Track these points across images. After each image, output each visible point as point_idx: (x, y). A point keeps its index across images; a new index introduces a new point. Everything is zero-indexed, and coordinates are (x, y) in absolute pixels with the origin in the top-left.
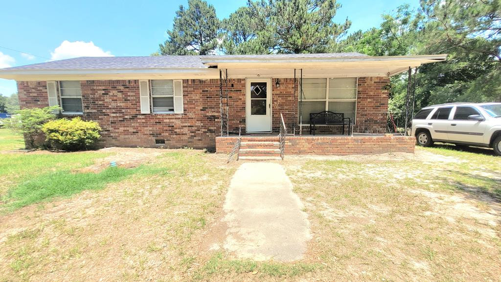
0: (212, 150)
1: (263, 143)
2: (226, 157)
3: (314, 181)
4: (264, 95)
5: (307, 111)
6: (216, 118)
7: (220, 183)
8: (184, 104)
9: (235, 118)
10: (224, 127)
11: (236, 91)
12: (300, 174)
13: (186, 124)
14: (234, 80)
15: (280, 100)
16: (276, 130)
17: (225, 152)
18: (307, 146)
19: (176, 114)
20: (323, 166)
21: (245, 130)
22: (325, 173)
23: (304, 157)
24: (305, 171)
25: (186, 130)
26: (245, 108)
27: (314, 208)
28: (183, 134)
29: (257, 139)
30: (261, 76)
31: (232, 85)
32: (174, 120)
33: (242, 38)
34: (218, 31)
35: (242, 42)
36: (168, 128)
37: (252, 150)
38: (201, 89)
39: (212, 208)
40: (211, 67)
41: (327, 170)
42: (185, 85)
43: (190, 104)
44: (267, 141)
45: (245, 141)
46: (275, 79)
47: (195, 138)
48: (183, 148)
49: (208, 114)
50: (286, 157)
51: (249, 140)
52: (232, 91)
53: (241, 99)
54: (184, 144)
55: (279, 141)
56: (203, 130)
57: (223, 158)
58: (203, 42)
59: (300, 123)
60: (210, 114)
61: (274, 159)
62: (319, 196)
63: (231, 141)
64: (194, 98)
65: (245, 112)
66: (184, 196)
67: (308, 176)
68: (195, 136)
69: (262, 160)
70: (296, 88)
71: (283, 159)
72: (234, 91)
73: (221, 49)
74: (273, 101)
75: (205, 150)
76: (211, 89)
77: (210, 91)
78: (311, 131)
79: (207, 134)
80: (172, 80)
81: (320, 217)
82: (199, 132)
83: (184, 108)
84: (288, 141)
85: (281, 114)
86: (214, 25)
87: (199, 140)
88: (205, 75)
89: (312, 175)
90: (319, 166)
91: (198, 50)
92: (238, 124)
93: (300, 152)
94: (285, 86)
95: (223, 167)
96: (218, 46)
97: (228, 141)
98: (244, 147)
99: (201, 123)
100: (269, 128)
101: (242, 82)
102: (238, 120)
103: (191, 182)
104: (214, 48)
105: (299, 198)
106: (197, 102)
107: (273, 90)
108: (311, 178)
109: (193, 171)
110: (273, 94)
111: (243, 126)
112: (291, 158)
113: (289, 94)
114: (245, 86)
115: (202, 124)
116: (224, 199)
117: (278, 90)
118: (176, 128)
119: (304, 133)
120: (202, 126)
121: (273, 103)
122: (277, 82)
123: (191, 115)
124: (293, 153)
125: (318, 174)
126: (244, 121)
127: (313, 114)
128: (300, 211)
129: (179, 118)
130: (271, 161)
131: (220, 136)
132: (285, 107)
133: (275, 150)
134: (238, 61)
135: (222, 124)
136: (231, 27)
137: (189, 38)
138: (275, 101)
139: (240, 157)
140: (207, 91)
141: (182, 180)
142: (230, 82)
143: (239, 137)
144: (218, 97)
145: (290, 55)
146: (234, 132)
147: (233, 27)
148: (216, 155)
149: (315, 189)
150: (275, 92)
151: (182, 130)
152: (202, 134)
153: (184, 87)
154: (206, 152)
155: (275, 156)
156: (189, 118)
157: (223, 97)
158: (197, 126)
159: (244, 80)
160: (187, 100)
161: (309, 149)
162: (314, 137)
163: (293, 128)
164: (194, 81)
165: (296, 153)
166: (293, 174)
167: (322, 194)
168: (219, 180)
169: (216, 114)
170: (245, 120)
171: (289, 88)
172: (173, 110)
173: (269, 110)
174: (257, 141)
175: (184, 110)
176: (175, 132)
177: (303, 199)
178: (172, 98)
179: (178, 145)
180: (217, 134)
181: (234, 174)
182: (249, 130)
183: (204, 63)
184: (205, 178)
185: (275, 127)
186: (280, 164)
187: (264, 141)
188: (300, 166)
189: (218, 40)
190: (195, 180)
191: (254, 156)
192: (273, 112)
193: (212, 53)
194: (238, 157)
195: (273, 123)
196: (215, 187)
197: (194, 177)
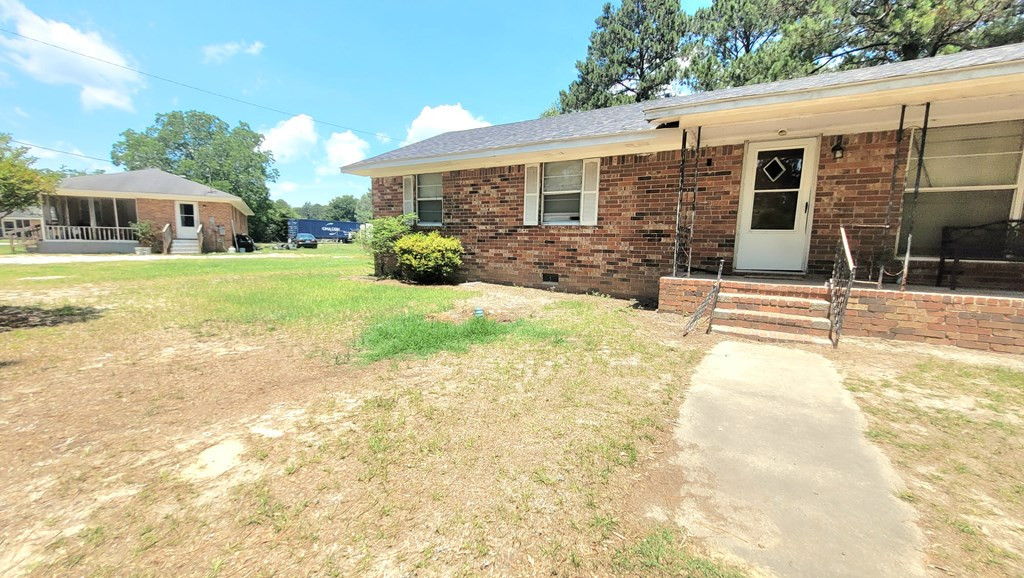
0: (649, 302)
1: (778, 298)
2: (682, 322)
3: (944, 421)
4: (794, 179)
5: (931, 220)
6: (663, 236)
7: (667, 377)
8: (599, 207)
9: (709, 236)
10: (682, 255)
11: (718, 174)
12: (890, 393)
13: (600, 247)
14: (714, 149)
15: (840, 192)
16: (820, 266)
17: (679, 312)
18: (921, 318)
19: (583, 227)
20: (984, 383)
21: (731, 264)
22: (990, 407)
23: (909, 349)
24: (909, 386)
25: (598, 259)
26: (736, 213)
27: (943, 500)
28: (592, 266)
29: (761, 288)
30: (790, 134)
31: (709, 162)
32: (578, 239)
33: (740, 44)
34: (682, 41)
35: (740, 55)
36: (565, 254)
37: (746, 312)
38: (635, 175)
39: (650, 430)
40: (662, 126)
41: (998, 397)
42: (605, 168)
43: (611, 207)
44: (790, 294)
45: (730, 291)
46: (832, 137)
47: (615, 275)
48: (590, 294)
49: (646, 227)
50: (845, 340)
51: (740, 290)
52: (706, 175)
53: (727, 193)
54: (593, 285)
55: (827, 297)
56: (633, 260)
57: (672, 324)
58: (647, 71)
59: (902, 252)
60: (650, 227)
61: (806, 342)
62: (961, 469)
63: (695, 289)
64: (619, 194)
65: (735, 222)
66: (593, 391)
67: (923, 404)
68: (616, 272)
69: (773, 341)
70: (900, 158)
71: (835, 345)
72: (712, 174)
73: (685, 80)
74: (819, 196)
75: (633, 301)
76: (659, 172)
77: (656, 178)
78: (941, 278)
79: (642, 268)
80: (581, 160)
81: (963, 530)
82: (624, 264)
83: (599, 215)
84: (857, 300)
85: (842, 230)
86: (673, 28)
87: (624, 280)
88: (648, 144)
89: (938, 404)
90: (968, 381)
91: (632, 90)
92: (716, 250)
93: (894, 333)
94: (861, 152)
95: (672, 344)
96: (678, 74)
97: (688, 288)
98: (727, 304)
99: (631, 244)
100: (798, 260)
101: (736, 153)
102: (716, 241)
103: (606, 364)
104: (667, 80)
105: (887, 459)
106: (626, 201)
107: (821, 167)
108: (932, 412)
109: (609, 344)
110: (820, 178)
111: (725, 254)
112: (863, 345)
113: (873, 176)
114: (741, 162)
115: (632, 248)
116: (677, 415)
117: (839, 166)
118: (581, 254)
119: (913, 282)
120: (632, 252)
121: (817, 200)
122: (836, 145)
123: (610, 228)
124: (869, 333)
125: (961, 404)
126: (730, 243)
127: (956, 229)
128: (891, 496)
129: (588, 235)
130: (798, 345)
131: (670, 274)
132: (857, 210)
133: (814, 319)
134: (730, 105)
135: (676, 249)
136: (716, 26)
137: (616, 70)
138: (826, 194)
139: (715, 327)
140: (649, 178)
141: (588, 358)
142: (703, 155)
143: (718, 281)
144: (673, 191)
145: (886, 69)
146: (704, 267)
147: (723, 23)
148: (659, 315)
149: (946, 446)
150: (828, 172)
151: (591, 258)
152: (629, 268)
153: (602, 172)
154: (636, 306)
155: (813, 335)
156: (606, 235)
157: (685, 190)
158: (618, 251)
159: (741, 146)
160: (606, 198)
161: (930, 326)
162: (953, 296)
163: (877, 264)
164: (622, 159)
165: (882, 335)
166: (869, 390)
167: (976, 466)
168: (665, 371)
169: (664, 227)
170: (734, 241)
171: (876, 158)
172: (577, 219)
173: (803, 219)
174: (761, 292)
175: (599, 219)
176: (580, 261)
177: (901, 465)
178: (579, 194)
179: (581, 286)
180: (662, 271)
181: (698, 363)
182: (741, 264)
183: (649, 121)
184: (634, 361)
185: (816, 262)
186: (827, 356)
187: (783, 294)
188: (893, 372)
189: (679, 60)
190: (613, 362)
191: (751, 327)
192: (814, 221)
193: (662, 93)
194: (710, 327)
195: (811, 252)
196: (656, 386)
197: (611, 355)
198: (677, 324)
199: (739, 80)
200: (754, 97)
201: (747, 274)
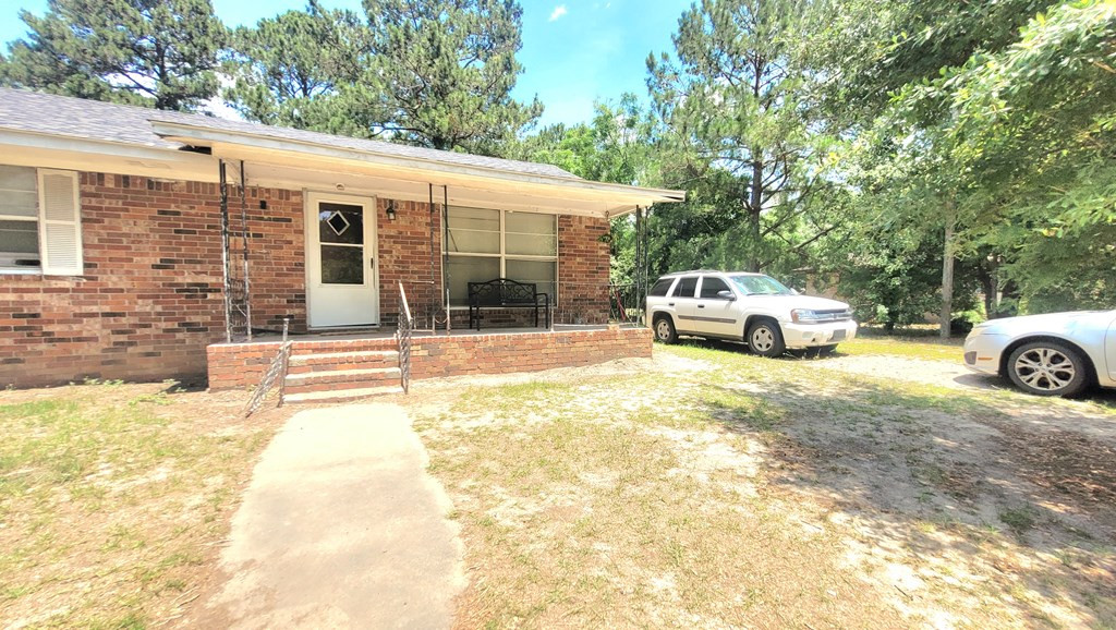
0: (195, 380)
1: (354, 354)
2: (240, 400)
3: (478, 437)
4: (357, 235)
5: (462, 276)
6: (210, 291)
7: (218, 480)
8: (85, 246)
9: (274, 291)
10: (235, 314)
11: (275, 220)
12: (447, 425)
13: (95, 309)
14: (268, 190)
15: (398, 251)
16: (389, 320)
17: (242, 386)
18: (463, 355)
19: (49, 277)
20: (498, 398)
21: (304, 321)
22: (502, 416)
23: (458, 382)
24: (458, 414)
25: (93, 327)
26: (302, 265)
27: (476, 504)
28: (79, 340)
29: (337, 346)
30: (347, 189)
31: (263, 205)
32: (39, 297)
34: (221, 54)
36: (12, 322)
37: (322, 374)
38: (152, 206)
39: (178, 573)
40: (188, 148)
41: (505, 407)
42: (92, 189)
43: (109, 247)
44: (365, 348)
45: (301, 352)
46: (385, 200)
47: (130, 349)
48: (80, 382)
49: (179, 280)
50: (415, 385)
51: (316, 350)
52: (262, 219)
53: (290, 242)
54: (85, 370)
55: (396, 347)
56: (163, 325)
57: (232, 404)
59: (446, 304)
60: (187, 278)
61: (383, 394)
62: (486, 473)
63: (260, 355)
64: (125, 230)
65: (303, 276)
67: (465, 427)
68: (131, 344)
69: (352, 399)
70: (434, 225)
71: (406, 391)
72: (270, 219)
74: (382, 252)
75: (170, 383)
76: (192, 208)
77: (187, 214)
78: (473, 322)
79: (179, 336)
80: (34, 170)
81: (487, 524)
82: (147, 331)
83: (85, 258)
84: (419, 347)
85: (401, 285)
87: (149, 354)
88: (168, 167)
89: (474, 423)
90: (489, 400)
91: (148, 91)
92: (284, 307)
93: (448, 371)
94: (408, 217)
95: (229, 431)
97: (250, 355)
98: (301, 369)
99: (156, 303)
100: (371, 316)
101: (294, 199)
102: (284, 297)
104: (206, 93)
105: (442, 485)
106: (140, 242)
107: (380, 226)
108: (471, 433)
109: (112, 459)
110: (380, 236)
111: (297, 311)
112: (428, 386)
113: (418, 239)
114: (301, 210)
115: (159, 308)
116: (227, 531)
117: (394, 227)
118: (50, 322)
119: (456, 327)
120: (159, 314)
121: (380, 257)
122: (389, 208)
123: (112, 280)
124: (432, 374)
125: (487, 419)
126: (301, 298)
127: (475, 284)
128: (444, 519)
129: (66, 290)
130: (375, 398)
131: (223, 340)
132: (412, 268)
133: (387, 370)
134: (276, 145)
135: (228, 309)
136: (264, 53)
138: (386, 252)
139: (288, 398)
140: (178, 213)
141: (61, 495)
142: (254, 195)
143: (285, 343)
144: (217, 233)
145: (420, 150)
146: (272, 327)
147: (270, 55)
148: (211, 396)
149: (478, 458)
150: (385, 231)
151: (76, 327)
152: (157, 336)
153: (83, 194)
154: (172, 390)
155: (388, 385)
156: (106, 291)
157: (231, 234)
158: (135, 314)
159: (299, 193)
160: (98, 234)
161: (469, 361)
162: (478, 336)
163: (429, 314)
164: (125, 180)
165: (441, 374)
166: (431, 426)
167: (494, 466)
169: (210, 280)
170: (304, 296)
171: (420, 224)
172: (36, 263)
173: (370, 274)
174: (338, 350)
175: (87, 266)
176: (45, 334)
177: (451, 487)
178: (34, 225)
179: (58, 373)
180: (213, 336)
181: (264, 448)
182: (315, 321)
183: (162, 136)
184: (161, 474)
185: (387, 314)
186: (401, 403)
187: (359, 349)
188: (447, 404)
189: (220, 77)
190: (117, 487)
191: (330, 389)
192: (381, 277)
193: (200, 108)
194: (281, 398)
195: (381, 306)
196: (197, 499)
197: (116, 476)
198: (239, 403)
199: (299, 123)
200: (309, 144)
201: (323, 331)
